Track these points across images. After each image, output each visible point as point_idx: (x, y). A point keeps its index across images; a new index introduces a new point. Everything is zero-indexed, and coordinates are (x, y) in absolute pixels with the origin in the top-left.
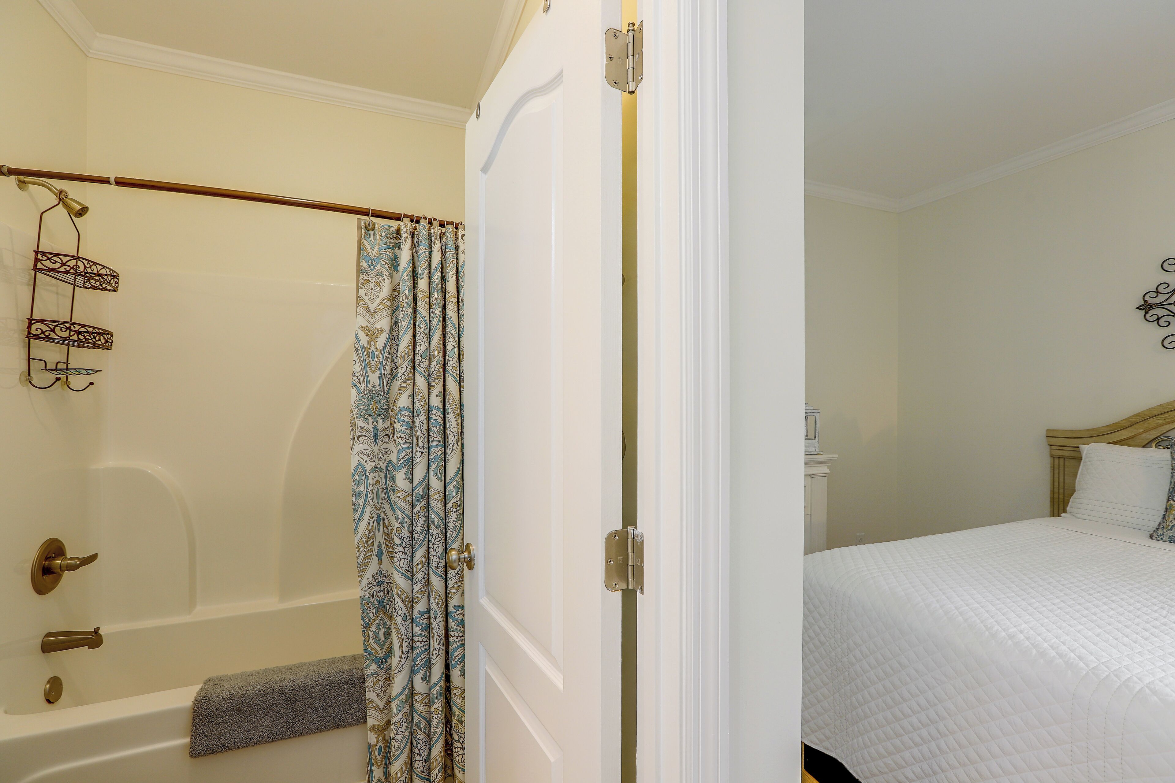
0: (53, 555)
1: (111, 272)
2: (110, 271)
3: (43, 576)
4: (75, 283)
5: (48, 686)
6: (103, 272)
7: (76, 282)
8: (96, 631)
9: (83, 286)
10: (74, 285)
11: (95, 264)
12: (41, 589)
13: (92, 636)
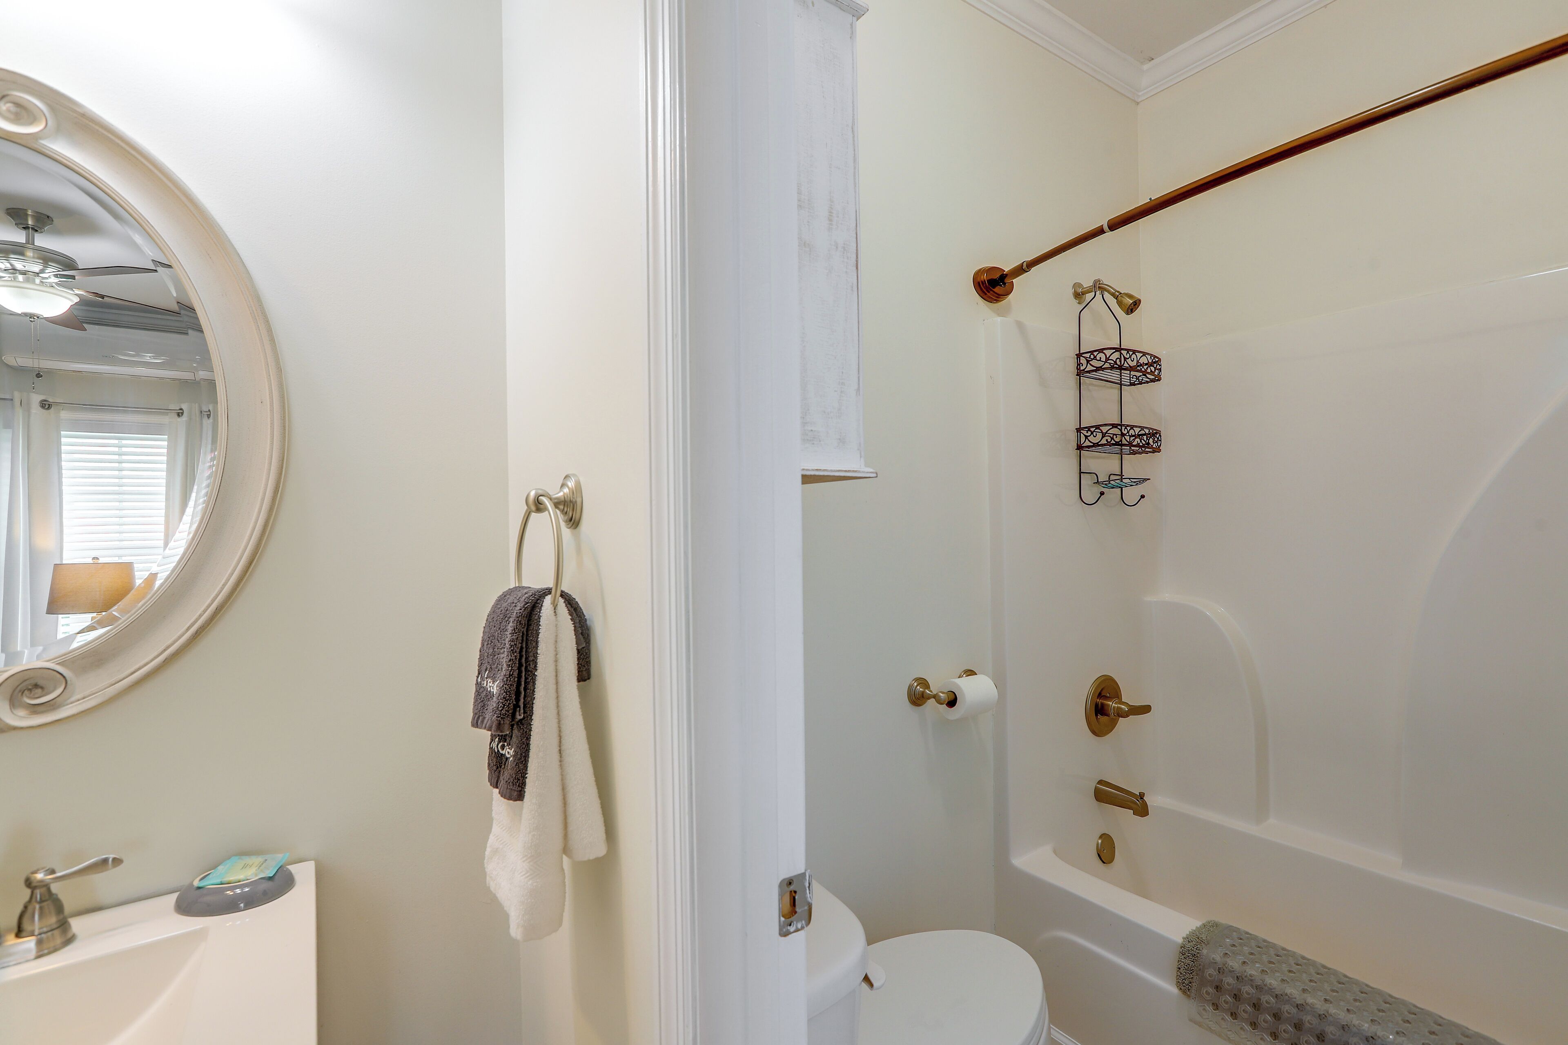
0: (1108, 695)
1: (1153, 358)
2: (1151, 358)
3: (1096, 715)
4: (1121, 382)
5: (1100, 841)
6: (1144, 360)
7: (1119, 379)
8: (1142, 795)
9: (1129, 384)
10: (1121, 385)
11: (1134, 352)
12: (1098, 731)
13: (1138, 800)
